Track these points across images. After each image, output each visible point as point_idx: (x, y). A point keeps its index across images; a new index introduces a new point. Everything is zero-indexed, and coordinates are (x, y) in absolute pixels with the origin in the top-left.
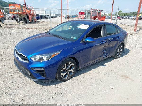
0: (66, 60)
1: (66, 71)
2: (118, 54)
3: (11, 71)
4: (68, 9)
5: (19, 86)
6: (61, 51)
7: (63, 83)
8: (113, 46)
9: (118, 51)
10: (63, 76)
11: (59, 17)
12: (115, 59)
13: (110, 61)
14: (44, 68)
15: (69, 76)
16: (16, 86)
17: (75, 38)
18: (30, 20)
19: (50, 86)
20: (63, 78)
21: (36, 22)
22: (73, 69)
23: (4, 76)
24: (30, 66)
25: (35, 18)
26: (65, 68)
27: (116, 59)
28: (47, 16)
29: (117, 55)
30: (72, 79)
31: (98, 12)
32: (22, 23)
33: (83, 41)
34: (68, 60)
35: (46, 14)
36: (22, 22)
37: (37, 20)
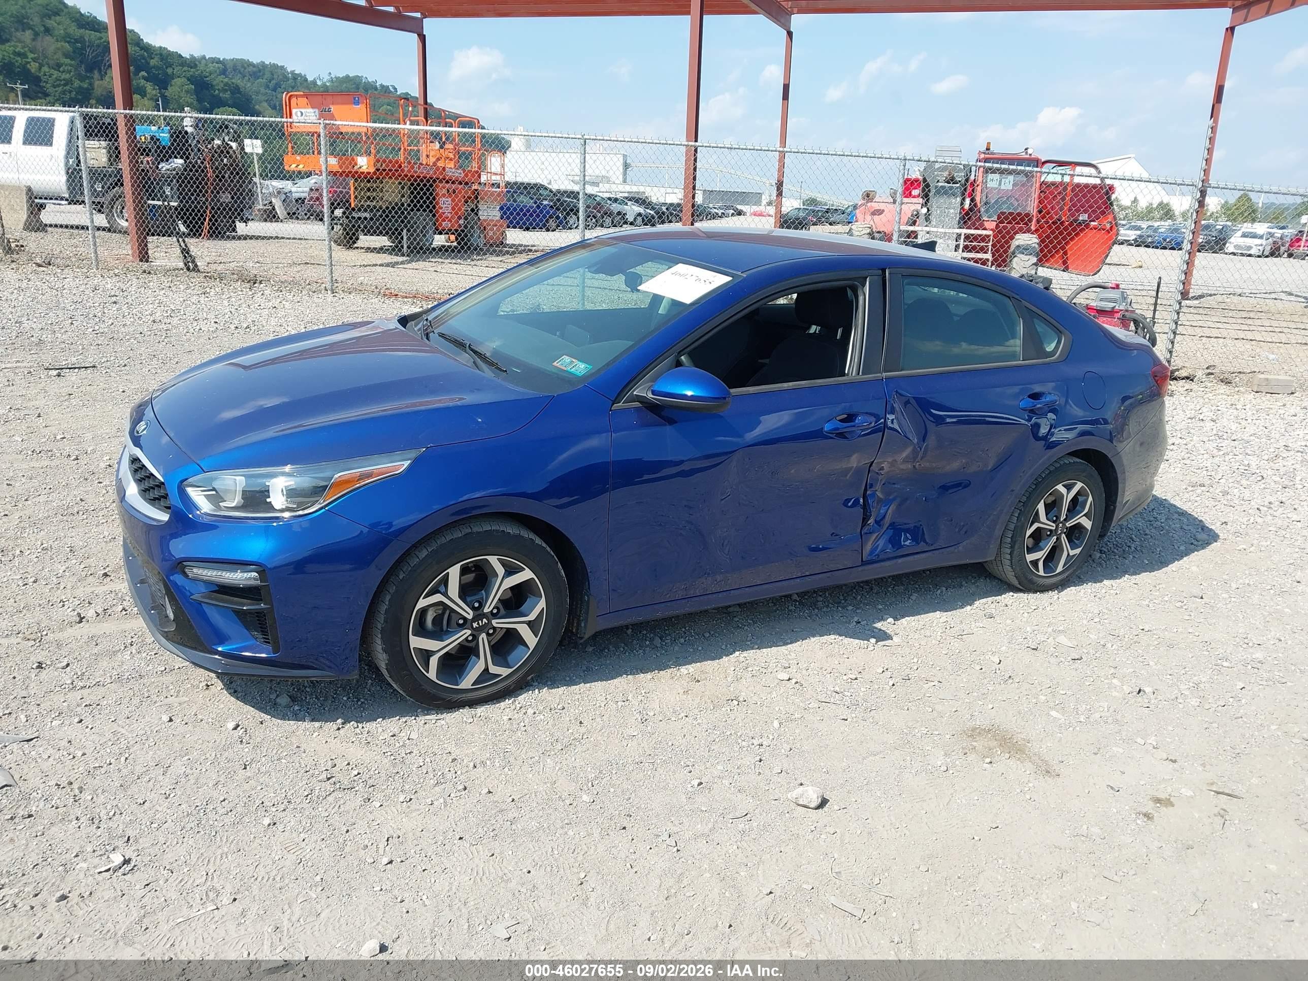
0: (458, 534)
1: (462, 627)
2: (1040, 555)
3: (100, 590)
4: (783, 142)
5: (90, 696)
6: (414, 454)
7: (433, 717)
8: (973, 468)
9: (1036, 519)
10: (434, 661)
11: (740, 213)
12: (1009, 598)
13: (946, 605)
14: (262, 570)
15: (493, 669)
16: (78, 695)
17: (580, 368)
18: (446, 224)
19: (317, 724)
20: (432, 674)
21: (498, 247)
22: (532, 617)
23: (23, 622)
24: (180, 547)
25: (490, 213)
26: (445, 594)
27: (1017, 590)
28: (615, 207)
29: (1030, 557)
30: (525, 698)
31: (1051, 178)
32: (381, 250)
33: (639, 399)
34: (476, 529)
35: (628, 188)
36: (383, 241)
37: (515, 236)
